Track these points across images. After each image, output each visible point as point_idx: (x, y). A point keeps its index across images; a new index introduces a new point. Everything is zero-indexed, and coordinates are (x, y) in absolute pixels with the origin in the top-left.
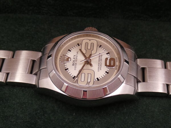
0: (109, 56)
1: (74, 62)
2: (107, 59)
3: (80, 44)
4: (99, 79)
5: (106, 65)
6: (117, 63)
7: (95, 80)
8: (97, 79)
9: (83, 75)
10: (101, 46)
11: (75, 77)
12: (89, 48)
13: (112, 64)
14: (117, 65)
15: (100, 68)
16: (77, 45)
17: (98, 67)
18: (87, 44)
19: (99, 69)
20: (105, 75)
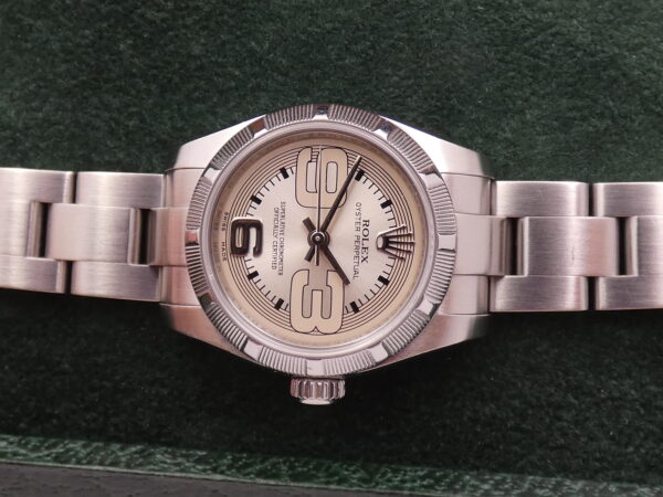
0: (249, 264)
1: (366, 233)
2: (258, 251)
3: (350, 309)
4: (281, 176)
5: (258, 226)
6: (223, 237)
7: (294, 169)
8: (286, 176)
9: (332, 188)
10: (278, 306)
11: (358, 178)
12: (317, 295)
13: (240, 233)
14: (223, 229)
15: (280, 213)
16: (358, 305)
17: (287, 220)
18: (326, 315)
19: (280, 211)
20: (263, 191)
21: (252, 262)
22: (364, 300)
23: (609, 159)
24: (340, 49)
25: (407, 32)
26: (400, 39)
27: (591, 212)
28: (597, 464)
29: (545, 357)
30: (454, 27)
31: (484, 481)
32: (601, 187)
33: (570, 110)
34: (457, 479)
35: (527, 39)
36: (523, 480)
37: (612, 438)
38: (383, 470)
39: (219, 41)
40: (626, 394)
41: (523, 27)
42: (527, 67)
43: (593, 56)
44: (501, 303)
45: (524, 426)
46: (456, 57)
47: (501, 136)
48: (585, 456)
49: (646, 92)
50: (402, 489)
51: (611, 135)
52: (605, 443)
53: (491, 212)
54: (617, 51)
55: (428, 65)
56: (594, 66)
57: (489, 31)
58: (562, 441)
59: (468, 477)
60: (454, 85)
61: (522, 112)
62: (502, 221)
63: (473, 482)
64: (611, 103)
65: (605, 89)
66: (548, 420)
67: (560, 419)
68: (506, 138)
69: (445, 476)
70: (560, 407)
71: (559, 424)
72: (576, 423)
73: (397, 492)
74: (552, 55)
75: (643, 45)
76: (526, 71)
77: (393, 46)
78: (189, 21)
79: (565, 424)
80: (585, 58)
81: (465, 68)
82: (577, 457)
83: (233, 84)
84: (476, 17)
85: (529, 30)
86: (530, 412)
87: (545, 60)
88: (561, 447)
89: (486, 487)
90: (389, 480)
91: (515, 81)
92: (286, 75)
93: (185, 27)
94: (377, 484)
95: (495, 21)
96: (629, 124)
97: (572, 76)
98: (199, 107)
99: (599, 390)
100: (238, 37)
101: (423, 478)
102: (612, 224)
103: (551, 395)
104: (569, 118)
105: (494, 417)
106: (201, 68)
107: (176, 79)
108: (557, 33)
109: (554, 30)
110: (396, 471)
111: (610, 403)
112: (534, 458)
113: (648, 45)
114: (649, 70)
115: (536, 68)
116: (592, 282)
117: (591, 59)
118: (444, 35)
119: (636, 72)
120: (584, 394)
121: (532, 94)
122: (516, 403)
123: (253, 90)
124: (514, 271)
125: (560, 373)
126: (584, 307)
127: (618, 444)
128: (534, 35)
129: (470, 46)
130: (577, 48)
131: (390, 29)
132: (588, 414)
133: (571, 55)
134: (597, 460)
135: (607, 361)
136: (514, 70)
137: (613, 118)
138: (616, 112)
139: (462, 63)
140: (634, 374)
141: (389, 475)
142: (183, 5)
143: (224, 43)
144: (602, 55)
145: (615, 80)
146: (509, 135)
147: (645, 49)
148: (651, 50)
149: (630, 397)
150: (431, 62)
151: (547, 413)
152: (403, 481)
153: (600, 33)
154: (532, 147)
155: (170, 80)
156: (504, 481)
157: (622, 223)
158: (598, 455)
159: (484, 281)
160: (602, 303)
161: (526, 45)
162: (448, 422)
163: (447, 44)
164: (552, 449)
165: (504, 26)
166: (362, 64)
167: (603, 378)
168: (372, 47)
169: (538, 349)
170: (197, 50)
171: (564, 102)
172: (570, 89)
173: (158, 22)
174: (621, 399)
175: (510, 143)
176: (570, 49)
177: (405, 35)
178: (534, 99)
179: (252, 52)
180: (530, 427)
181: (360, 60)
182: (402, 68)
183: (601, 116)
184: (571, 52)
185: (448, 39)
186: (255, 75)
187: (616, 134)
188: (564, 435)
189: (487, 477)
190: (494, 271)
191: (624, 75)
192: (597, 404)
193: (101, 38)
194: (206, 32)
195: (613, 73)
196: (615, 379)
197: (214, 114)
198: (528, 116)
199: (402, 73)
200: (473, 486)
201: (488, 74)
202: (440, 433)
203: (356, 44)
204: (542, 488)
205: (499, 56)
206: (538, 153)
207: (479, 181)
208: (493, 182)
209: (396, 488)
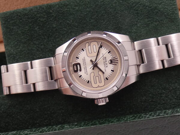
0: (79, 74)
1: (106, 60)
2: (80, 70)
3: (106, 79)
4: (82, 51)
5: (79, 64)
6: (71, 68)
8: (84, 51)
9: (95, 51)
10: (88, 82)
11: (101, 48)
12: (97, 78)
13: (75, 67)
15: (84, 60)
16: (108, 78)
17: (86, 61)
18: (100, 82)
20: (79, 55)
21: (80, 73)
22: (109, 76)
23: (160, 31)
24: (89, 18)
25: (105, 11)
26: (104, 13)
27: (159, 44)
28: (173, 106)
29: (155, 82)
30: (116, 7)
31: (147, 115)
32: (160, 38)
33: (148, 21)
34: (140, 116)
35: (134, 7)
36: (156, 113)
37: (176, 99)
38: (122, 117)
39: (59, 23)
40: (177, 87)
41: (133, 4)
42: (135, 13)
43: (151, 7)
44: (142, 71)
45: (153, 100)
46: (118, 14)
47: (133, 31)
48: (170, 104)
49: (165, 14)
50: (127, 121)
51: (159, 25)
52: (174, 100)
53: (135, 49)
54: (156, 5)
55: (112, 18)
56: (152, 10)
57: (124, 7)
58: (164, 102)
59: (143, 115)
60: (119, 22)
61: (136, 24)
62: (138, 51)
63: (144, 116)
64: (157, 18)
65: (155, 15)
66: (159, 98)
67: (162, 97)
68: (134, 32)
69: (137, 116)
70: (161, 94)
71: (162, 98)
72: (166, 97)
73: (126, 122)
74: (141, 9)
75: (162, 2)
76: (135, 14)
77: (102, 15)
78: (51, 19)
79: (163, 98)
80: (149, 9)
81: (121, 17)
82: (168, 105)
83: (65, 32)
84: (121, 4)
85: (134, 5)
86: (154, 97)
87: (140, 11)
88: (164, 103)
89: (148, 116)
90: (124, 120)
91: (133, 17)
92: (78, 27)
93: (51, 21)
94: (121, 121)
95: (125, 4)
96: (163, 22)
97: (147, 13)
98: (58, 40)
99: (170, 88)
100: (64, 21)
101: (132, 117)
102: (164, 46)
103: (158, 91)
104: (148, 23)
105: (146, 100)
106: (56, 30)
107: (51, 34)
108: (141, 4)
109: (140, 3)
110: (125, 117)
111: (173, 90)
112: (158, 108)
113: (163, 2)
114: (165, 8)
115: (138, 13)
116: (162, 61)
117: (150, 8)
118: (114, 10)
119: (162, 9)
120: (166, 89)
121: (138, 20)
122: (151, 95)
123: (70, 32)
124: (143, 63)
125: (159, 86)
126: (162, 68)
127: (177, 100)
128: (136, 6)
129: (121, 11)
130: (147, 7)
131: (101, 11)
132: (168, 94)
133: (146, 8)
134: (173, 105)
135: (170, 80)
136: (132, 15)
137: (159, 22)
138: (159, 20)
139: (120, 15)
140: (177, 82)
141: (123, 118)
142: (49, 16)
143: (61, 23)
144: (153, 7)
145: (157, 12)
146: (135, 31)
147: (163, 3)
148: (164, 3)
149: (178, 88)
150: (112, 17)
151: (158, 96)
152: (127, 119)
153: (151, 2)
154: (141, 32)
155: (49, 34)
156: (152, 114)
157: (167, 46)
158: (173, 103)
159: (136, 66)
160: (166, 66)
161: (134, 8)
162: (135, 103)
163: (115, 12)
164: (162, 104)
165: (128, 5)
166: (95, 21)
167: (170, 84)
168: (97, 16)
169: (153, 81)
170: (54, 26)
171: (146, 20)
172: (147, 17)
173: (44, 21)
174: (176, 89)
175: (135, 32)
176: (145, 7)
177: (104, 12)
178: (139, 21)
179: (68, 24)
180: (155, 100)
181: (95, 20)
182: (105, 20)
183: (156, 21)
184: (145, 8)
185: (115, 11)
186: (70, 29)
187: (160, 25)
188: (164, 100)
189: (147, 114)
190: (138, 64)
191: (159, 11)
192: (170, 91)
193: (31, 28)
194: (56, 21)
195: (156, 11)
196: (173, 84)
197: (62, 40)
198: (138, 25)
199: (106, 21)
200: (145, 116)
201: (126, 17)
202: (133, 106)
203: (93, 16)
204: (161, 113)
205: (128, 12)
206: (143, 33)
207: (130, 42)
208: (133, 42)
209: (126, 121)
